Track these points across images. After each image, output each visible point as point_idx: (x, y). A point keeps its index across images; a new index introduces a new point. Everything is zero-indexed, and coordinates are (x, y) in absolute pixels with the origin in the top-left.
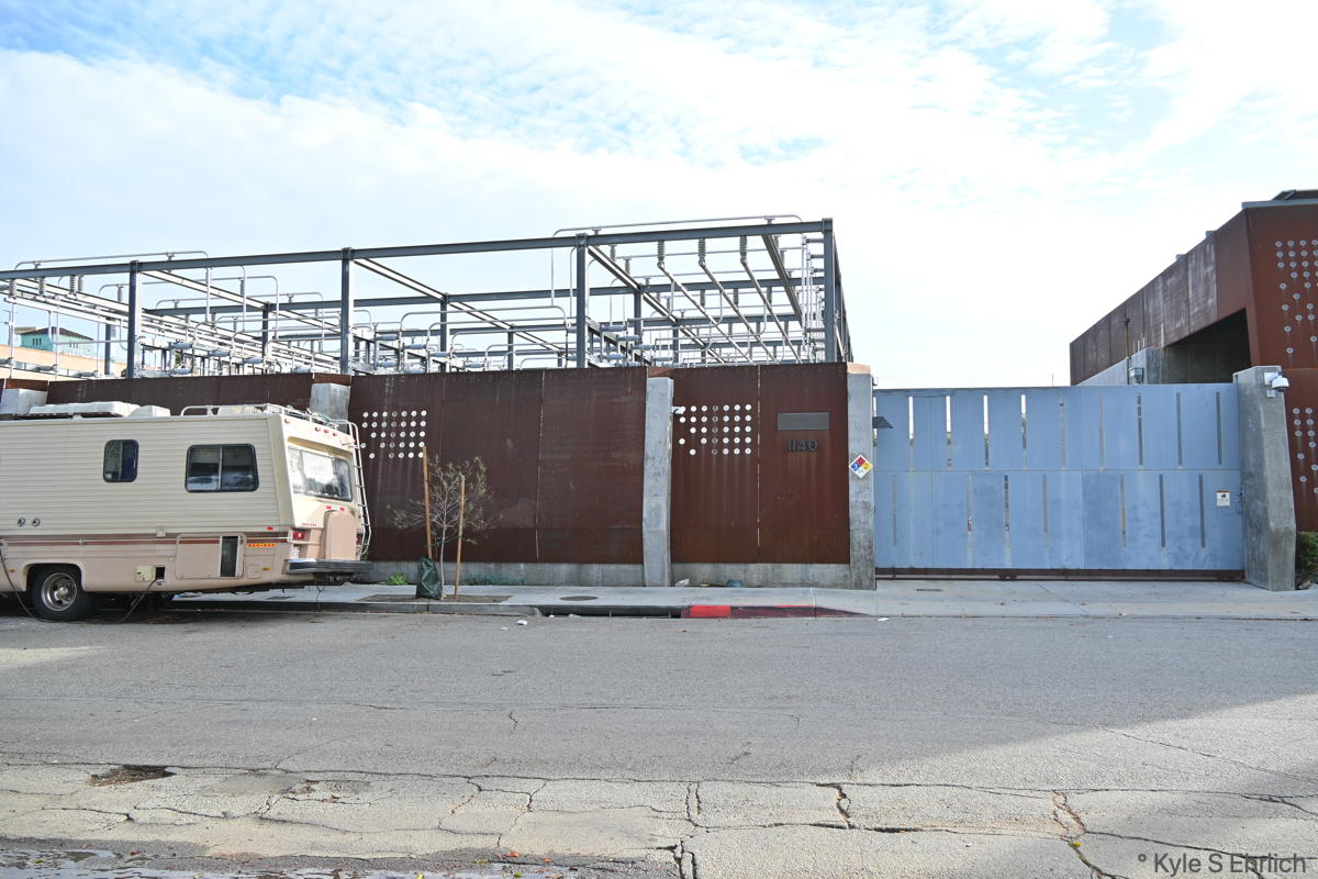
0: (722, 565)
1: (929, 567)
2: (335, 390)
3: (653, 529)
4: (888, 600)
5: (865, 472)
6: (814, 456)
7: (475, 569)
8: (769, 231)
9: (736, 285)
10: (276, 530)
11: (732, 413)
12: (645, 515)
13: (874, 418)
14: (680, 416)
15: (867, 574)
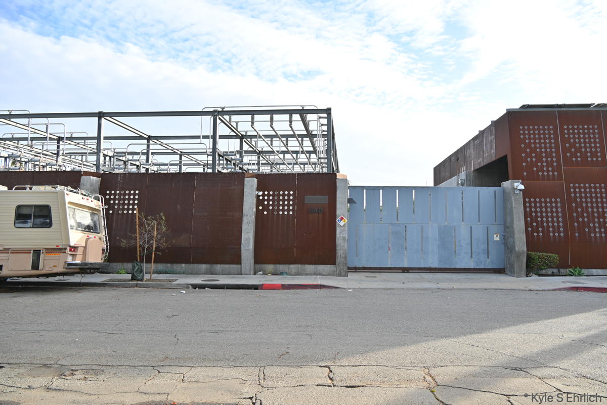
0: (278, 265)
1: (372, 266)
2: (93, 180)
3: (247, 248)
4: (353, 281)
5: (344, 223)
6: (321, 215)
7: (161, 267)
8: (303, 112)
9: (287, 137)
10: (60, 247)
11: (284, 195)
12: (243, 242)
13: (348, 199)
14: (260, 196)
15: (344, 269)
